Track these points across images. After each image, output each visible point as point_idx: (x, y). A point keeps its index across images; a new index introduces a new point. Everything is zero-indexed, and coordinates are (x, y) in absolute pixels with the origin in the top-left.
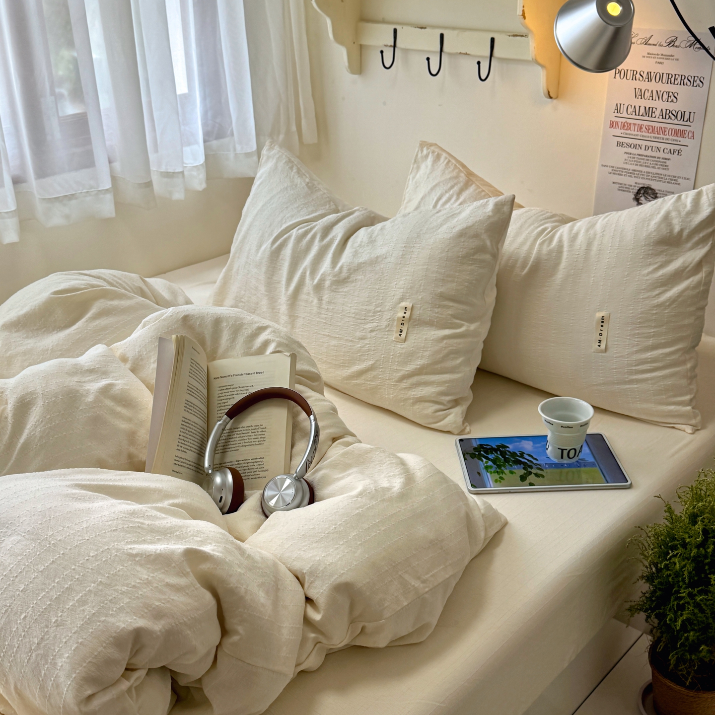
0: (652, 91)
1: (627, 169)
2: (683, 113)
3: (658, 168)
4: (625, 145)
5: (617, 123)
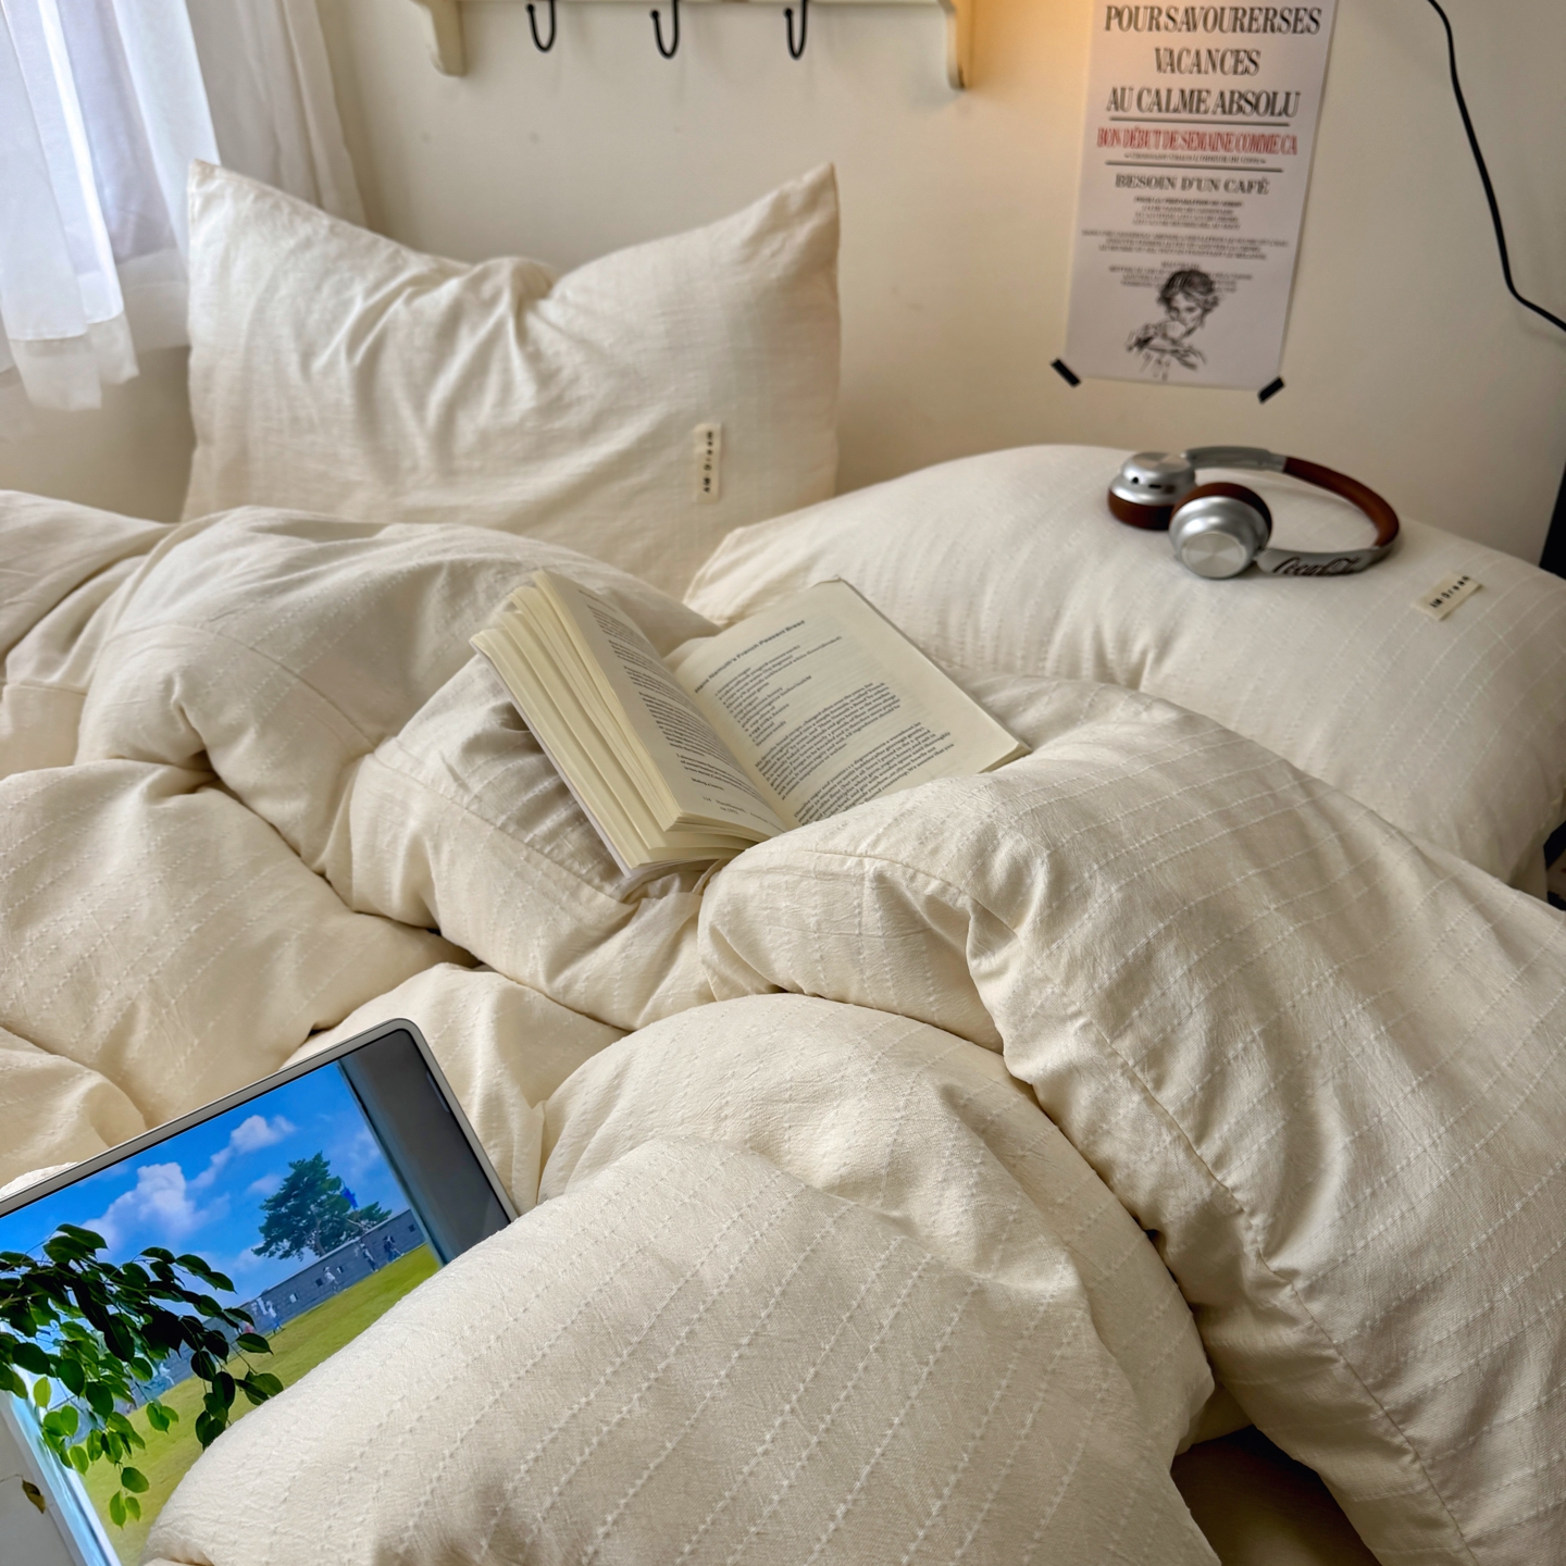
0: (1198, 53)
1: (1143, 236)
2: (1271, 95)
3: (1216, 226)
4: (1137, 181)
5: (1115, 133)
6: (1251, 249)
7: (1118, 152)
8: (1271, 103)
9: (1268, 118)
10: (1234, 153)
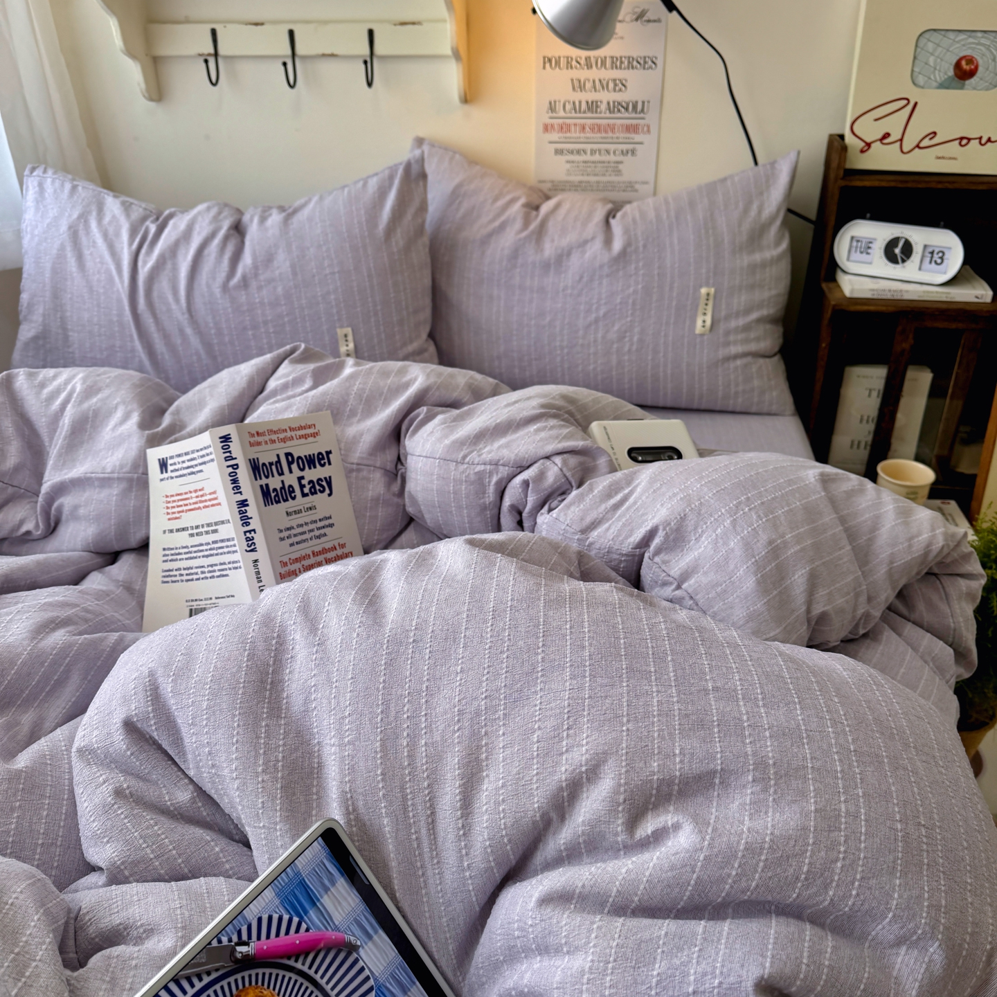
0: (594, 81)
1: (571, 182)
2: (635, 103)
3: (610, 175)
4: (566, 152)
5: (552, 126)
6: (630, 186)
7: (555, 136)
8: (635, 107)
9: (634, 115)
10: (617, 135)
